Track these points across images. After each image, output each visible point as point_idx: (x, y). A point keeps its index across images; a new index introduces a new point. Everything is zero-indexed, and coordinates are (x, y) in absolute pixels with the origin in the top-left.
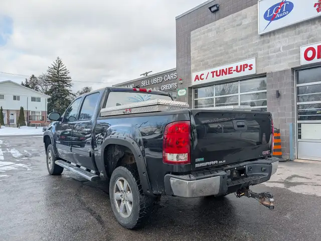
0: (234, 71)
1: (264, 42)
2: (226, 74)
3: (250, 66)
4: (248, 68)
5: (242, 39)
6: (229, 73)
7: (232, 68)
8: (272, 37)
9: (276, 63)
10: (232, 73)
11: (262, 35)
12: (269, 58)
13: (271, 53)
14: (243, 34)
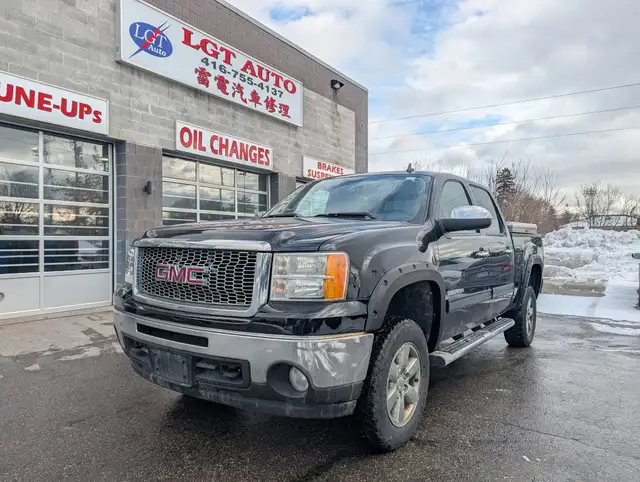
0: (56, 107)
1: (121, 78)
2: (30, 103)
3: (97, 113)
4: (92, 116)
5: (74, 41)
6: (41, 107)
7: (50, 97)
8: (136, 77)
9: (141, 130)
10: (49, 110)
11: (120, 63)
12: (130, 114)
13: (134, 106)
14: (79, 31)
